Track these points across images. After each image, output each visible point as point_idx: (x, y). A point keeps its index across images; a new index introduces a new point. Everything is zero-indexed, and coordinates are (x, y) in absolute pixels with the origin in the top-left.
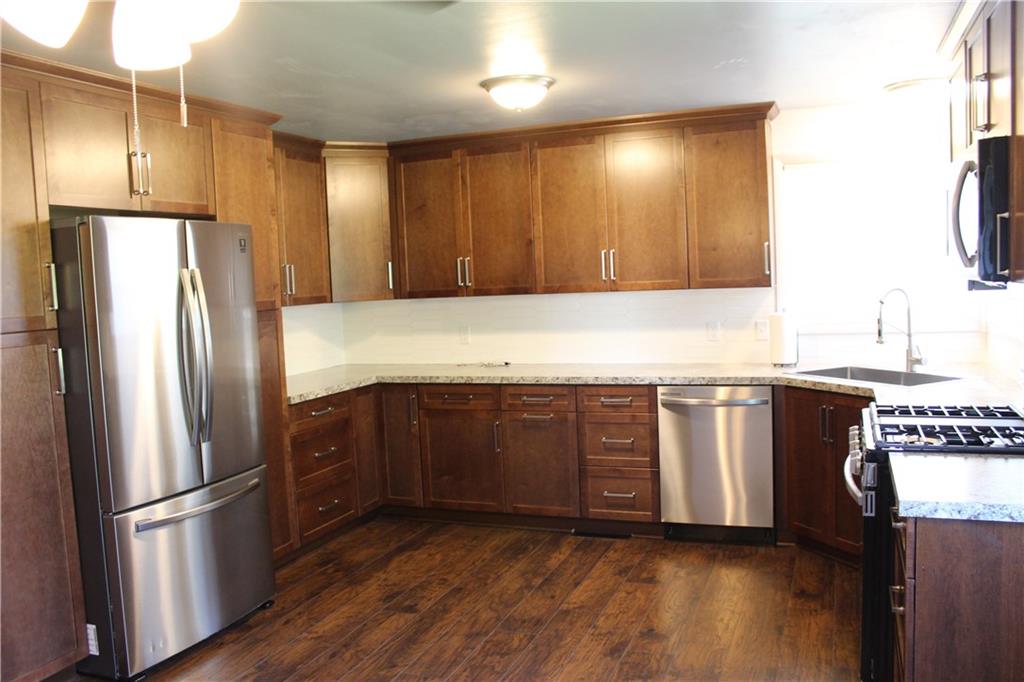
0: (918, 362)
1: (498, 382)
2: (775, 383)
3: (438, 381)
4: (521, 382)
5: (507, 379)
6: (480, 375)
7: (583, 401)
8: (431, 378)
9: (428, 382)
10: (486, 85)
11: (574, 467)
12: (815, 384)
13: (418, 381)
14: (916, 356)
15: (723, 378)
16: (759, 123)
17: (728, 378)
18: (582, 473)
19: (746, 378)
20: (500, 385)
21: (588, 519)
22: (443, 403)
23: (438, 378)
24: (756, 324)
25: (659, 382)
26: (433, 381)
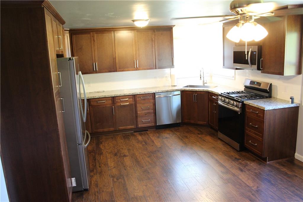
0: (206, 83)
1: (114, 96)
2: (181, 90)
3: (96, 97)
4: (120, 95)
5: (116, 95)
6: (108, 95)
7: (136, 99)
8: (93, 97)
9: (92, 98)
10: (133, 21)
11: (134, 115)
12: (192, 89)
13: (89, 98)
14: (205, 82)
15: (170, 90)
16: (171, 30)
17: (171, 90)
18: (137, 117)
19: (175, 90)
20: (114, 97)
21: (138, 128)
22: (97, 103)
23: (95, 97)
24: (166, 77)
25: (155, 92)
26: (94, 98)
